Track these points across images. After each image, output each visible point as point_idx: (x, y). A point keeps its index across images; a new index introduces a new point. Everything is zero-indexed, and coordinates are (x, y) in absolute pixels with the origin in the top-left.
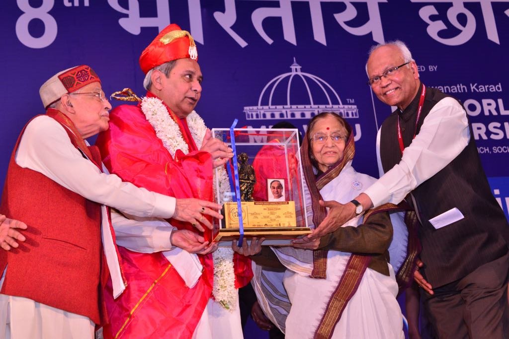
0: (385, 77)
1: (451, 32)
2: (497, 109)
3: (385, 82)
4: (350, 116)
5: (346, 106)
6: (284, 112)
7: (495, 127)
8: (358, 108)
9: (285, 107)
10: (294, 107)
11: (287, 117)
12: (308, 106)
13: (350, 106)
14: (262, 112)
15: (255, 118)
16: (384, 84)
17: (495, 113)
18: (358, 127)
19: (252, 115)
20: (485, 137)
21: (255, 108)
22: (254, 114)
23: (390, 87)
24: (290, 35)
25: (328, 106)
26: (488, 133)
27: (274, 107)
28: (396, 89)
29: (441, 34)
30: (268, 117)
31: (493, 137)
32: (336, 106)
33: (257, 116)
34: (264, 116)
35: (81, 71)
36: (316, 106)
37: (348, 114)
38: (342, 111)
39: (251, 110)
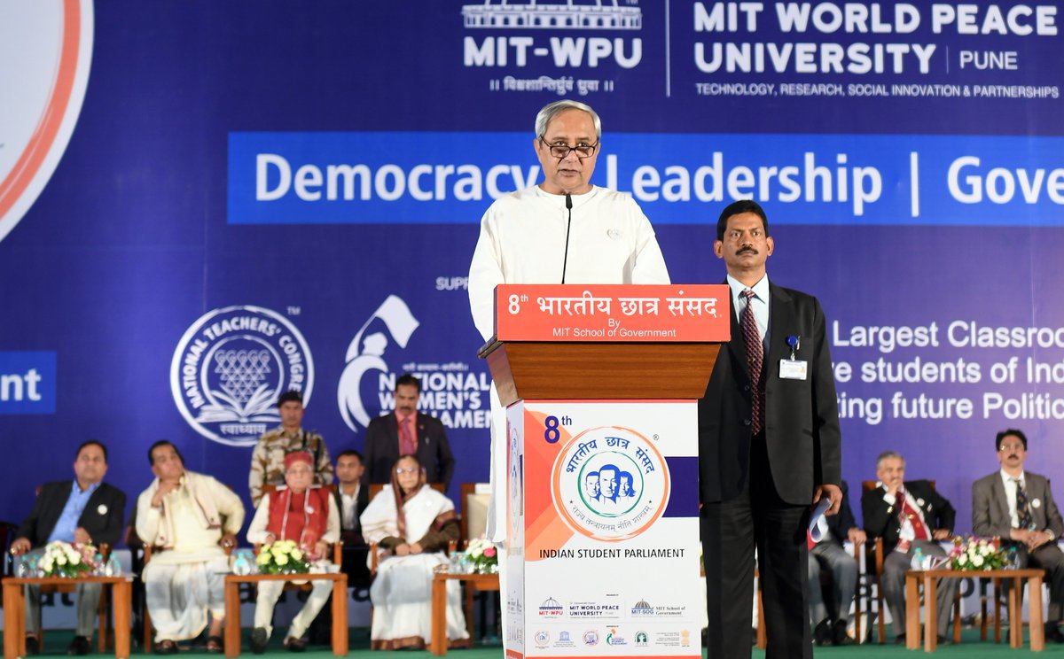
2: (868, 22)
4: (628, 26)
5: (623, 9)
6: (524, 15)
7: (860, 53)
8: (642, 12)
9: (528, 7)
10: (541, 7)
11: (528, 22)
12: (562, 7)
13: (629, 9)
14: (491, 15)
15: (478, 25)
17: (863, 28)
18: (637, 44)
19: (474, 20)
20: (839, 69)
21: (480, 8)
22: (478, 18)
25: (594, 8)
26: (846, 61)
27: (509, 7)
30: (499, 24)
31: (853, 68)
32: (607, 9)
33: (482, 21)
34: (493, 21)
36: (576, 7)
37: (624, 23)
38: (616, 16)
39: (473, 12)
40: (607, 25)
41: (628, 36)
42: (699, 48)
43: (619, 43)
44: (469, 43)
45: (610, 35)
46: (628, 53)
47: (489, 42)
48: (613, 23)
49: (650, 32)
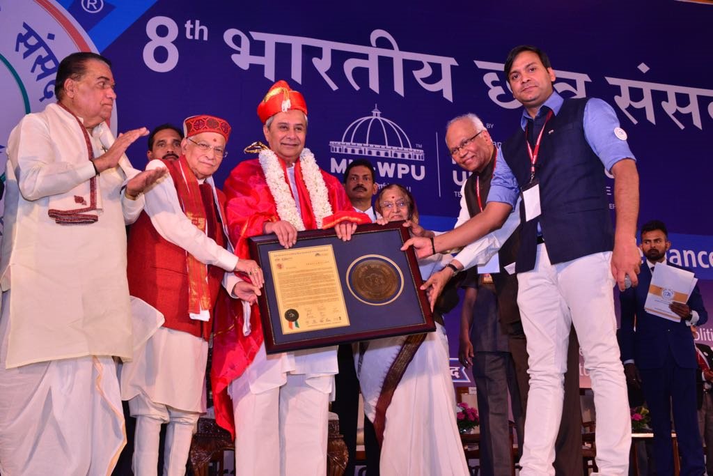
0: (462, 148)
1: (508, 97)
3: (462, 152)
4: (417, 159)
5: (415, 150)
6: (363, 149)
8: (424, 152)
9: (364, 145)
10: (372, 146)
11: (365, 153)
12: (383, 147)
13: (418, 150)
14: (345, 147)
15: (338, 152)
16: (462, 155)
19: (336, 149)
21: (339, 143)
22: (338, 148)
23: (469, 156)
24: (374, 85)
25: (399, 148)
27: (355, 144)
28: (473, 157)
29: (500, 98)
30: (349, 152)
32: (406, 149)
33: (340, 150)
34: (346, 150)
35: (199, 121)
36: (390, 147)
37: (415, 157)
38: (411, 153)
39: (335, 145)
40: (406, 157)
41: (418, 164)
42: (455, 173)
43: (413, 167)
44: (333, 161)
45: (409, 163)
46: (418, 173)
47: (344, 162)
48: (410, 156)
49: (429, 162)
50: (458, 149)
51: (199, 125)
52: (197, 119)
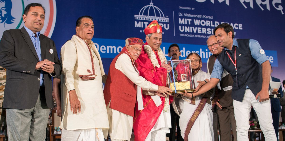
0: (213, 46)
2: (210, 24)
3: (213, 47)
4: (166, 22)
5: (166, 18)
6: (147, 18)
7: (209, 30)
8: (169, 19)
9: (147, 16)
10: (150, 16)
11: (147, 19)
12: (154, 17)
13: (167, 18)
14: (140, 17)
15: (137, 19)
16: (212, 48)
17: (209, 26)
18: (168, 25)
20: (205, 33)
21: (138, 15)
22: (137, 18)
23: (214, 49)
25: (160, 17)
26: (207, 32)
27: (144, 16)
28: (216, 49)
30: (142, 19)
31: (208, 33)
32: (162, 18)
33: (138, 18)
34: (140, 18)
36: (156, 17)
37: (166, 21)
38: (164, 19)
39: (137, 16)
40: (162, 21)
41: (167, 24)
42: (180, 27)
43: (165, 25)
44: (136, 22)
45: (163, 23)
46: (167, 27)
47: (140, 22)
48: (164, 21)
49: (171, 23)
50: (211, 46)
51: (135, 41)
52: (134, 39)
